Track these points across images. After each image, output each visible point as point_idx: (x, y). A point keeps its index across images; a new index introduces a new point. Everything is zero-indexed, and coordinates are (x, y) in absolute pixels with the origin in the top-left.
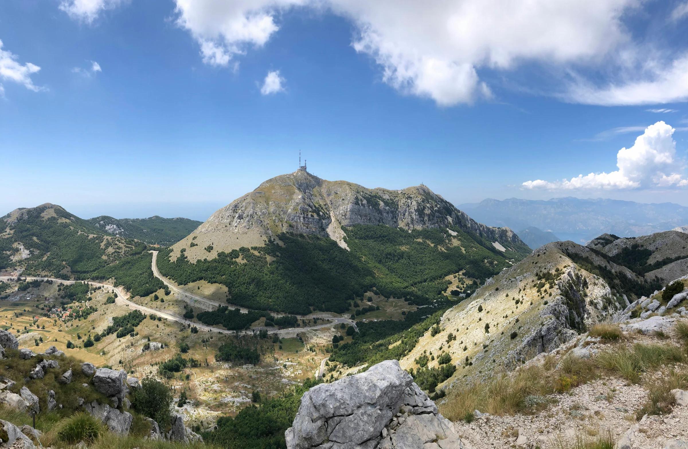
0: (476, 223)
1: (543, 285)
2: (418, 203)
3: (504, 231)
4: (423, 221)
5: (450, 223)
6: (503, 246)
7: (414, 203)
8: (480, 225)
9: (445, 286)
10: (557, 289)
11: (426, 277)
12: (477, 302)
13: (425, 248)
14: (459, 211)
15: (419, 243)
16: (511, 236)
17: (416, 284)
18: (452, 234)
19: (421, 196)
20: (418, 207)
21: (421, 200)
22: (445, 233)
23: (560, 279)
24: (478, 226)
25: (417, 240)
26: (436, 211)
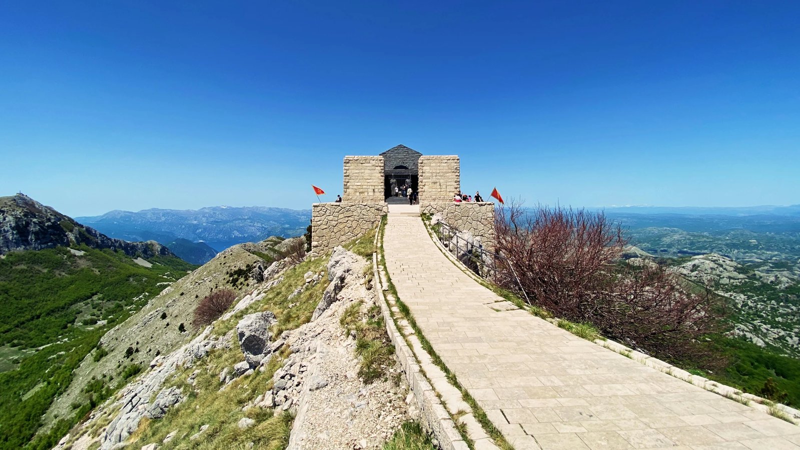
0: (110, 239)
1: (237, 280)
2: (16, 218)
3: (150, 245)
4: (27, 241)
5: (72, 241)
6: (148, 261)
7: (9, 218)
8: (115, 240)
9: (72, 318)
10: (253, 280)
11: (38, 312)
12: (157, 311)
13: (32, 276)
14: (83, 225)
15: (22, 271)
16: (159, 249)
17: (23, 323)
18: (77, 255)
19: (21, 208)
20: (16, 223)
21: (22, 213)
22: (65, 254)
23: (253, 272)
24: (112, 242)
25: (17, 267)
26: (48, 226)
